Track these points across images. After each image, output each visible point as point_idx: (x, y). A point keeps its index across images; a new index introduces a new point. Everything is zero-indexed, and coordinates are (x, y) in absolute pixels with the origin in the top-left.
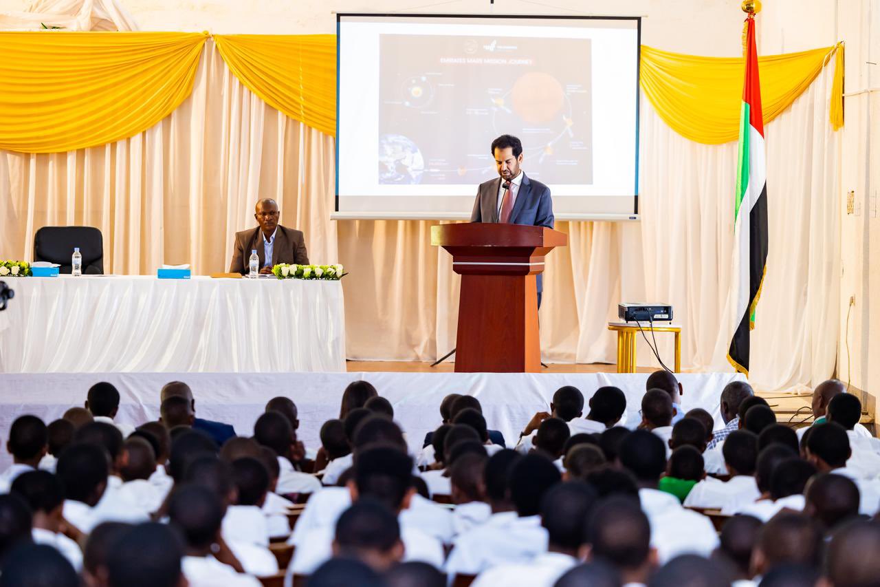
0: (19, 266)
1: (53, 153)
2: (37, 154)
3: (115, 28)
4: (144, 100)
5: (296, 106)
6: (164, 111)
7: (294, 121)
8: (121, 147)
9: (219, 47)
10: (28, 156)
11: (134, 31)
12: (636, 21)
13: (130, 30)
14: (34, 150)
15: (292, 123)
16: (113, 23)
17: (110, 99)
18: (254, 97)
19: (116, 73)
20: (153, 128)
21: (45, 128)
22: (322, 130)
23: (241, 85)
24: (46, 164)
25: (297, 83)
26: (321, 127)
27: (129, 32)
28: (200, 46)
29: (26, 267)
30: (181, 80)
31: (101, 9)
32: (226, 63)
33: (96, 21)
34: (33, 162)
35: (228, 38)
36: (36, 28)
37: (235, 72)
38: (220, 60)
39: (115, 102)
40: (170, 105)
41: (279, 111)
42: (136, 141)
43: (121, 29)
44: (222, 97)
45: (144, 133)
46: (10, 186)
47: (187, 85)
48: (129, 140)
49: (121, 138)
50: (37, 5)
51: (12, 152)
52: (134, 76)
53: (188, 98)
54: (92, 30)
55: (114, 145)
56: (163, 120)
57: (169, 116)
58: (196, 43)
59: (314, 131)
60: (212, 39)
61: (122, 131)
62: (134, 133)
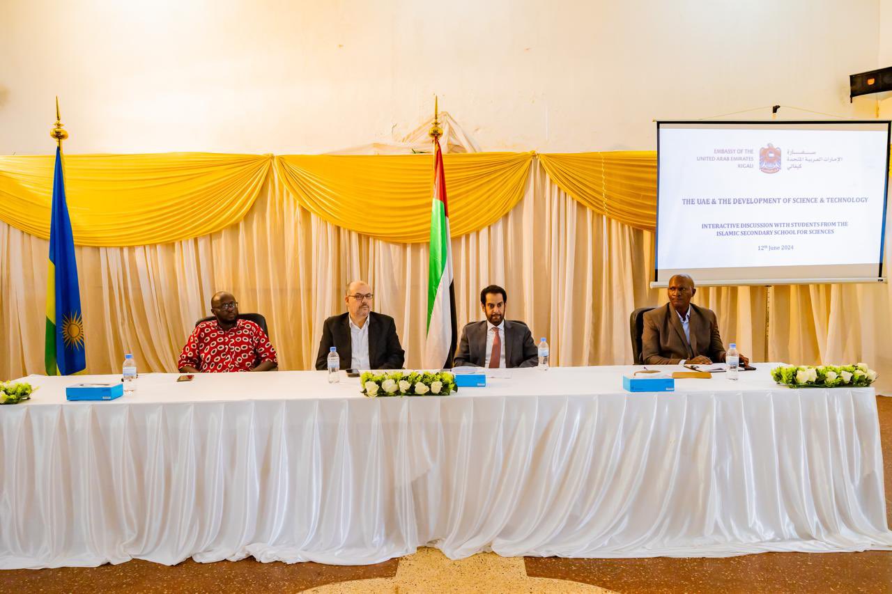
0: (441, 380)
1: (423, 243)
2: (412, 244)
3: (465, 151)
4: (489, 203)
5: (601, 203)
6: (504, 211)
7: (598, 214)
8: (472, 238)
9: (543, 162)
10: (405, 246)
11: (478, 152)
12: (887, 124)
13: (476, 152)
14: (409, 241)
15: (597, 217)
16: (464, 148)
17: (463, 203)
18: (569, 199)
19: (467, 183)
20: (496, 222)
21: (417, 225)
22: (620, 221)
23: (559, 189)
24: (418, 251)
25: (600, 186)
26: (619, 219)
27: (474, 153)
28: (528, 162)
29: (451, 382)
30: (515, 187)
31: (455, 139)
32: (547, 174)
33: (451, 147)
34: (409, 249)
35: (548, 156)
36: (409, 152)
37: (555, 180)
38: (543, 171)
39: (467, 205)
40: (508, 206)
41: (588, 209)
42: (484, 232)
43: (469, 151)
44: (545, 199)
45: (489, 227)
46: (392, 268)
47: (520, 190)
48: (478, 233)
49: (472, 231)
50: (408, 138)
51: (393, 243)
52: (482, 185)
53: (521, 201)
54: (449, 153)
55: (467, 236)
56: (503, 217)
57: (507, 216)
58: (525, 161)
59: (613, 221)
60: (537, 157)
61: (474, 226)
62: (482, 227)
